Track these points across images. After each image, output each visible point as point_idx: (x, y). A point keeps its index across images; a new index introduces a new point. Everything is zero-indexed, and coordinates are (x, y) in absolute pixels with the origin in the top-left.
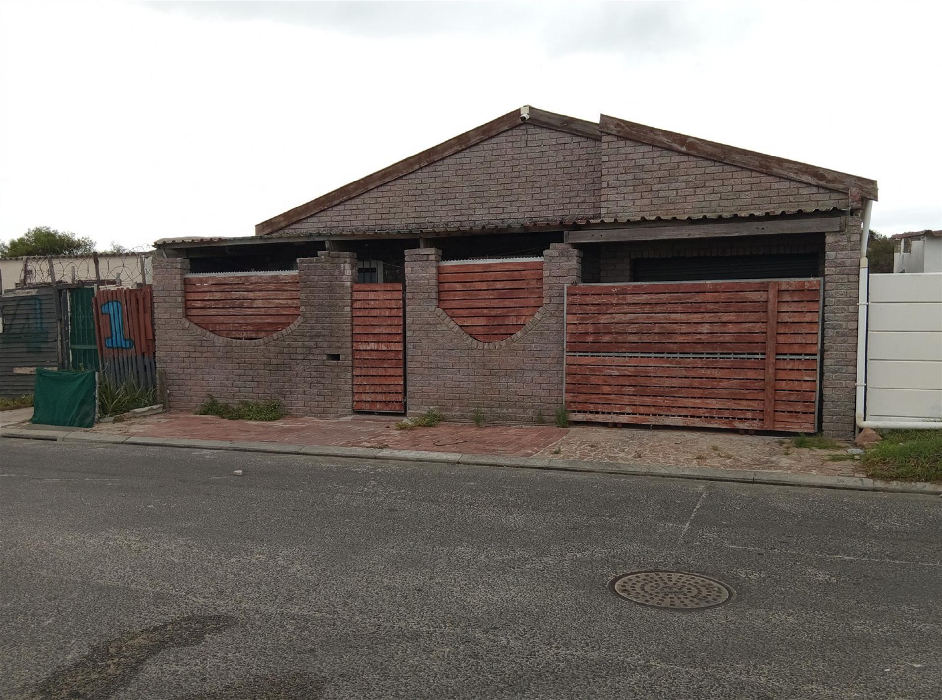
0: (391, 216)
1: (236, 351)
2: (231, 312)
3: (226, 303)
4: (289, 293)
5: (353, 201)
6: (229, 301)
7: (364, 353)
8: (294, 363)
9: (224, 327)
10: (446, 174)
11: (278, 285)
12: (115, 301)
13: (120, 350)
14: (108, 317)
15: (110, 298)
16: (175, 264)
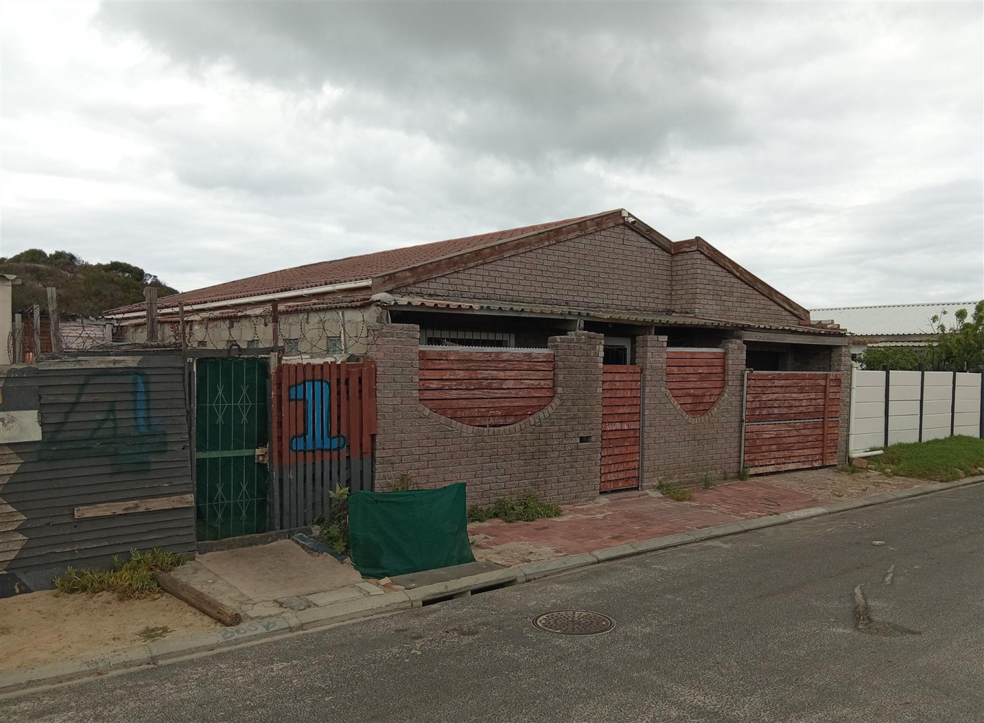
0: (521, 288)
1: (488, 440)
2: (476, 394)
3: (471, 384)
4: (541, 373)
5: (486, 267)
6: (475, 382)
7: (610, 433)
8: (549, 450)
9: (467, 412)
10: (567, 254)
11: (531, 364)
12: (318, 380)
13: (318, 453)
14: (300, 403)
15: (309, 376)
16: (411, 333)
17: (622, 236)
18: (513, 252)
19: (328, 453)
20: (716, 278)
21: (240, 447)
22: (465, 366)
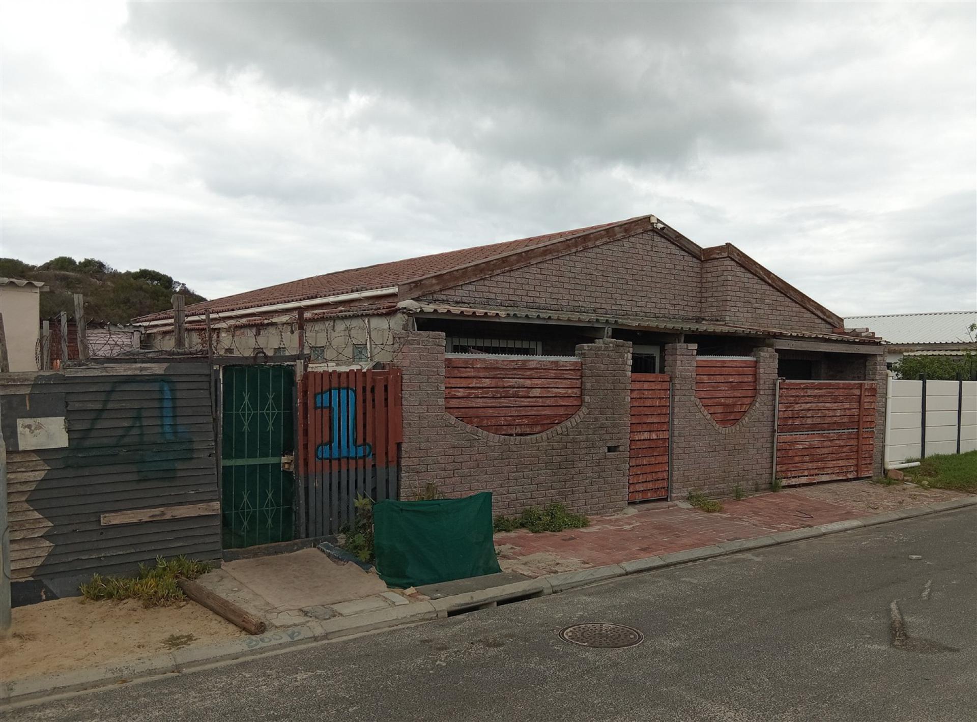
0: (548, 295)
1: (515, 449)
2: (503, 403)
3: (497, 392)
4: (568, 382)
5: (512, 274)
6: (501, 390)
7: (639, 443)
8: (577, 459)
9: (493, 421)
10: (594, 261)
11: (559, 372)
12: (344, 388)
13: (344, 461)
14: (326, 412)
15: (335, 383)
16: (437, 340)
17: (650, 242)
18: (540, 259)
19: (354, 461)
20: (747, 285)
21: (265, 455)
22: (492, 374)
